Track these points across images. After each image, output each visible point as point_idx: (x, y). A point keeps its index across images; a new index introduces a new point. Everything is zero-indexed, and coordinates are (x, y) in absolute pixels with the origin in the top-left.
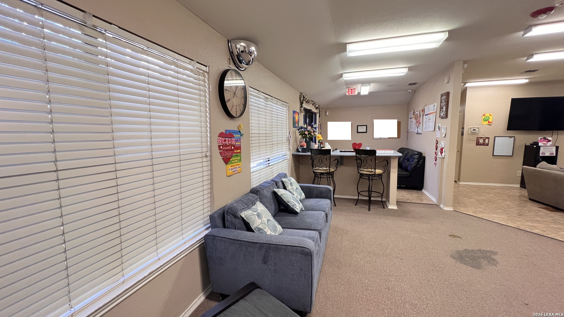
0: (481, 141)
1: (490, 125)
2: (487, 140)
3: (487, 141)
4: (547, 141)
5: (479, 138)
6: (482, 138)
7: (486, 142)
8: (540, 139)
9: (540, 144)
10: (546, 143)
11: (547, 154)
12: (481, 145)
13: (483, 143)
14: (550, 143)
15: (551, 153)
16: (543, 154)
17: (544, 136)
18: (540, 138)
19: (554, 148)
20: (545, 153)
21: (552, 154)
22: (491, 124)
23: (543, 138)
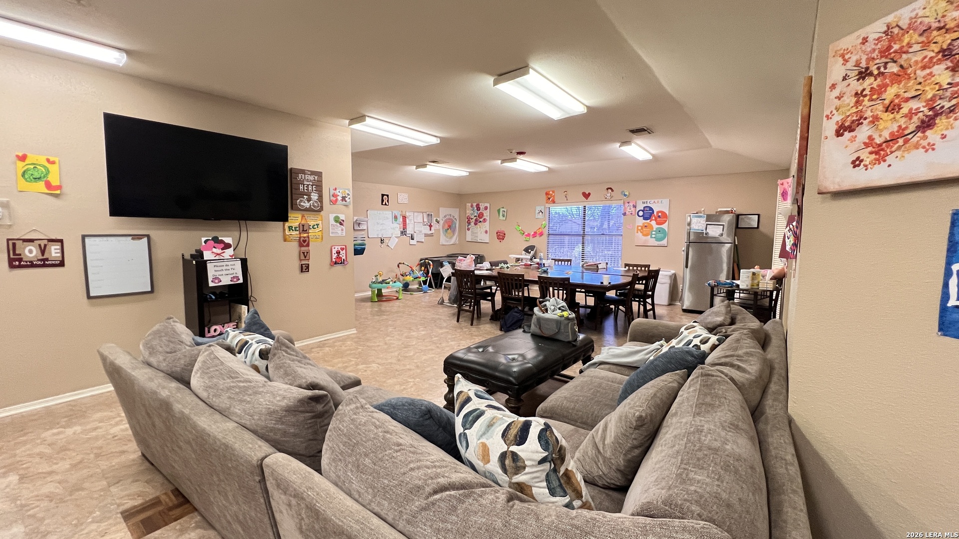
0: (31, 251)
1: (57, 196)
2: (53, 248)
3: (54, 252)
4: (222, 246)
5: (19, 243)
6: (31, 241)
7: (54, 255)
8: (206, 242)
9: (207, 255)
10: (219, 251)
11: (226, 281)
12: (32, 265)
13: (41, 257)
14: (229, 252)
15: (232, 276)
16: (217, 281)
17: (215, 234)
18: (204, 239)
19: (238, 264)
20: (220, 277)
21: (235, 280)
22: (58, 192)
23: (212, 239)
